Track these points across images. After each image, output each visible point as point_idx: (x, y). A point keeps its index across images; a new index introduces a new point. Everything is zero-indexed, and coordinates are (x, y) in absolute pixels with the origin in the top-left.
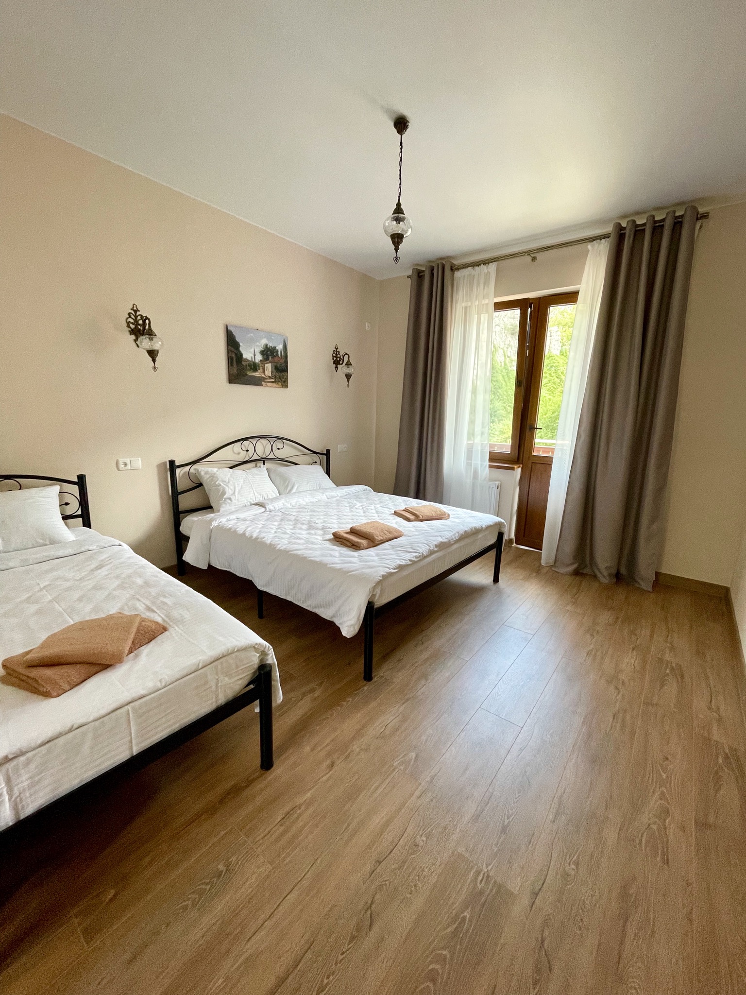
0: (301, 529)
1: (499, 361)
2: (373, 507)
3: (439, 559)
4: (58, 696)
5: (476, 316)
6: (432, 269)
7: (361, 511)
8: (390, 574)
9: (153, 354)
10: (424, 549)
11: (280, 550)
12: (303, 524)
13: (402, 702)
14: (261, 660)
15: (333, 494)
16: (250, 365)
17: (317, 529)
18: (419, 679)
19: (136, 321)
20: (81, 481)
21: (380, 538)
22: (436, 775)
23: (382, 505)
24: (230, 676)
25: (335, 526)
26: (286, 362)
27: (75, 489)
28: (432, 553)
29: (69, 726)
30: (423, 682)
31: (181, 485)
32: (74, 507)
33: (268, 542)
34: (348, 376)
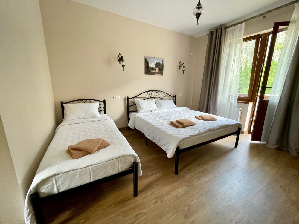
0: (161, 119)
1: (248, 65)
2: (188, 114)
3: (208, 135)
4: (76, 159)
5: (235, 45)
6: (217, 30)
7: (183, 115)
8: (187, 138)
9: (123, 66)
10: (202, 131)
11: (152, 125)
12: (162, 118)
13: (187, 186)
14: (135, 160)
15: (175, 109)
16: (151, 69)
17: (166, 120)
18: (196, 179)
19: (120, 57)
20: (104, 102)
21: (186, 125)
22: (194, 220)
23: (191, 114)
24: (123, 164)
25: (172, 119)
26: (163, 67)
27: (103, 104)
28: (206, 132)
29: (72, 169)
30: (197, 180)
31: (130, 104)
32: (102, 109)
33: (149, 122)
34: (184, 71)
